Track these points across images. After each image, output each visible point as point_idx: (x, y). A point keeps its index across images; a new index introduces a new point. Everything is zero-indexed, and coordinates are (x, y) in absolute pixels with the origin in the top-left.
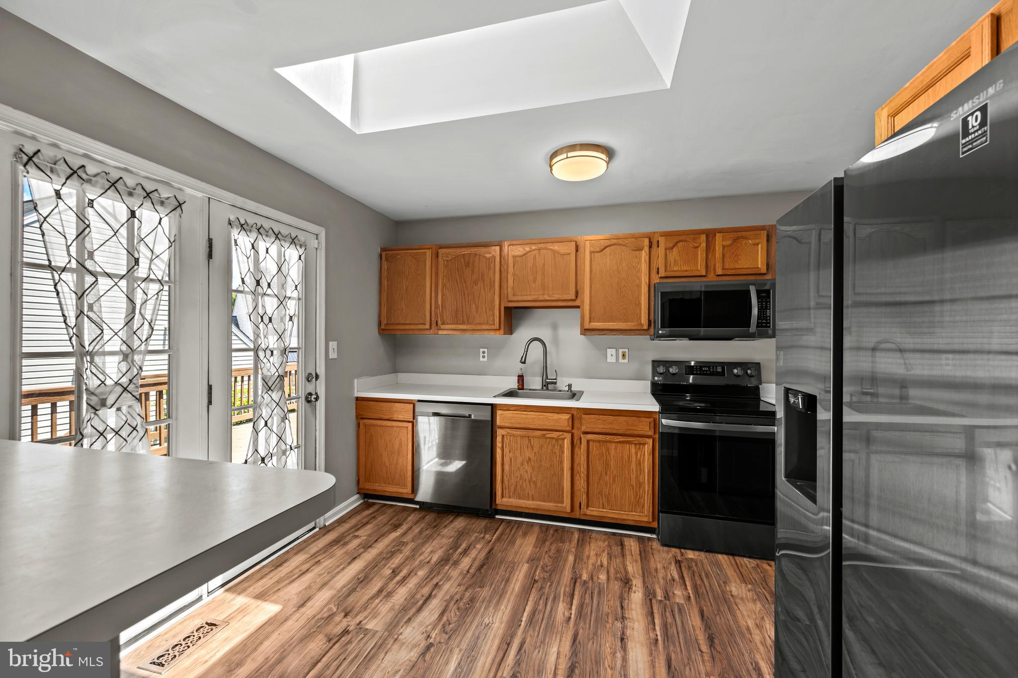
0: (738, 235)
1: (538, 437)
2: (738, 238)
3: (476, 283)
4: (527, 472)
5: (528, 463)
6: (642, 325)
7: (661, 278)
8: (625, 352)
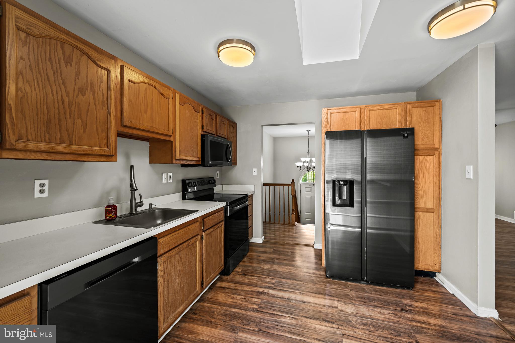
1: (185, 248)
2: (222, 120)
4: (178, 284)
5: (179, 276)
6: (198, 157)
7: (205, 132)
8: (171, 175)
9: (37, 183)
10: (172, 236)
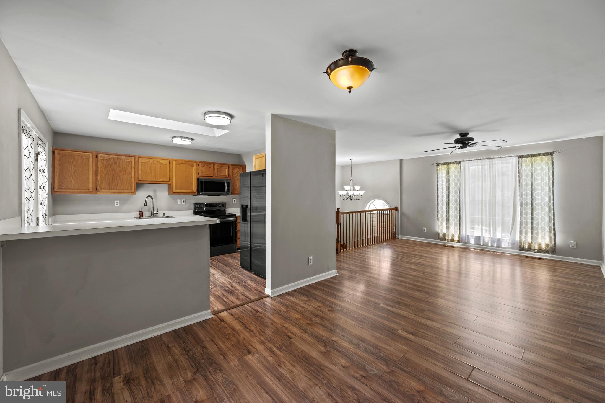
0: (221, 165)
2: (221, 166)
3: (121, 172)
6: (193, 191)
7: (200, 176)
8: (184, 200)
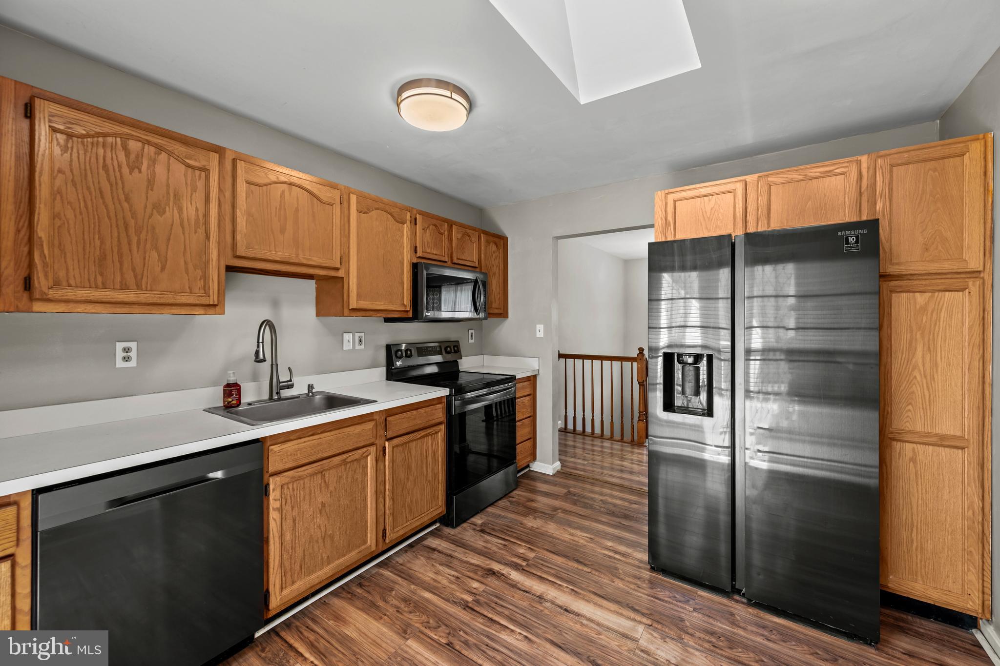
0: (465, 231)
1: (337, 466)
3: (159, 209)
4: (319, 527)
6: (405, 306)
7: (419, 257)
8: (361, 337)
9: (120, 346)
10: (304, 442)
